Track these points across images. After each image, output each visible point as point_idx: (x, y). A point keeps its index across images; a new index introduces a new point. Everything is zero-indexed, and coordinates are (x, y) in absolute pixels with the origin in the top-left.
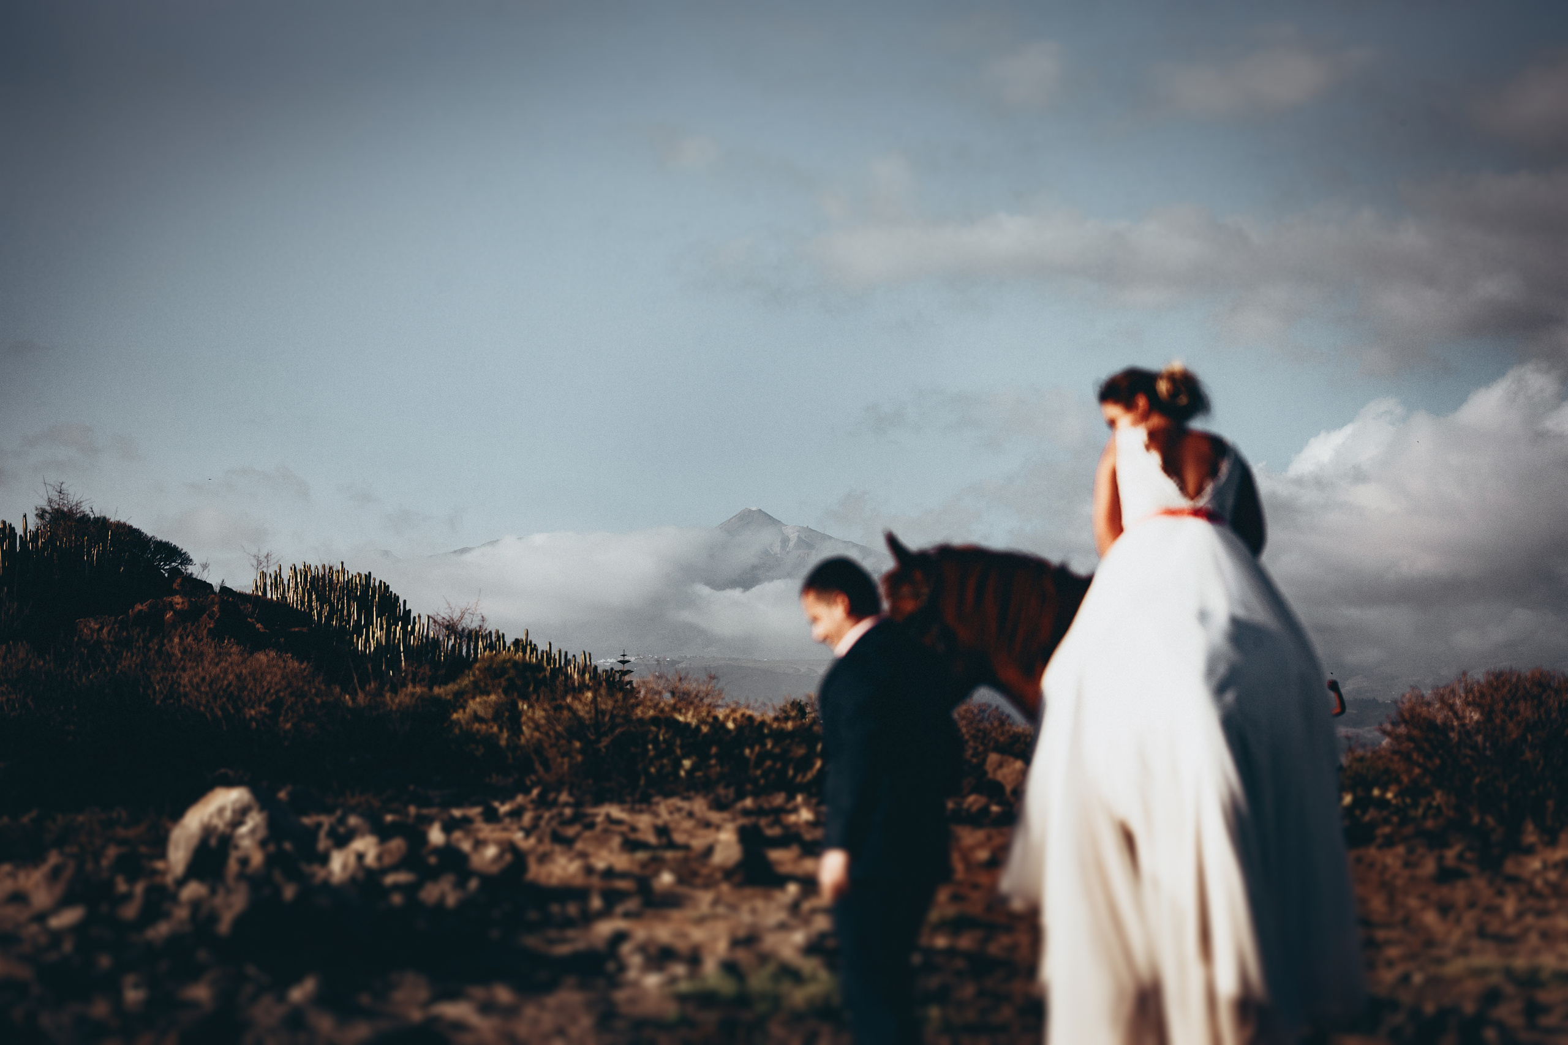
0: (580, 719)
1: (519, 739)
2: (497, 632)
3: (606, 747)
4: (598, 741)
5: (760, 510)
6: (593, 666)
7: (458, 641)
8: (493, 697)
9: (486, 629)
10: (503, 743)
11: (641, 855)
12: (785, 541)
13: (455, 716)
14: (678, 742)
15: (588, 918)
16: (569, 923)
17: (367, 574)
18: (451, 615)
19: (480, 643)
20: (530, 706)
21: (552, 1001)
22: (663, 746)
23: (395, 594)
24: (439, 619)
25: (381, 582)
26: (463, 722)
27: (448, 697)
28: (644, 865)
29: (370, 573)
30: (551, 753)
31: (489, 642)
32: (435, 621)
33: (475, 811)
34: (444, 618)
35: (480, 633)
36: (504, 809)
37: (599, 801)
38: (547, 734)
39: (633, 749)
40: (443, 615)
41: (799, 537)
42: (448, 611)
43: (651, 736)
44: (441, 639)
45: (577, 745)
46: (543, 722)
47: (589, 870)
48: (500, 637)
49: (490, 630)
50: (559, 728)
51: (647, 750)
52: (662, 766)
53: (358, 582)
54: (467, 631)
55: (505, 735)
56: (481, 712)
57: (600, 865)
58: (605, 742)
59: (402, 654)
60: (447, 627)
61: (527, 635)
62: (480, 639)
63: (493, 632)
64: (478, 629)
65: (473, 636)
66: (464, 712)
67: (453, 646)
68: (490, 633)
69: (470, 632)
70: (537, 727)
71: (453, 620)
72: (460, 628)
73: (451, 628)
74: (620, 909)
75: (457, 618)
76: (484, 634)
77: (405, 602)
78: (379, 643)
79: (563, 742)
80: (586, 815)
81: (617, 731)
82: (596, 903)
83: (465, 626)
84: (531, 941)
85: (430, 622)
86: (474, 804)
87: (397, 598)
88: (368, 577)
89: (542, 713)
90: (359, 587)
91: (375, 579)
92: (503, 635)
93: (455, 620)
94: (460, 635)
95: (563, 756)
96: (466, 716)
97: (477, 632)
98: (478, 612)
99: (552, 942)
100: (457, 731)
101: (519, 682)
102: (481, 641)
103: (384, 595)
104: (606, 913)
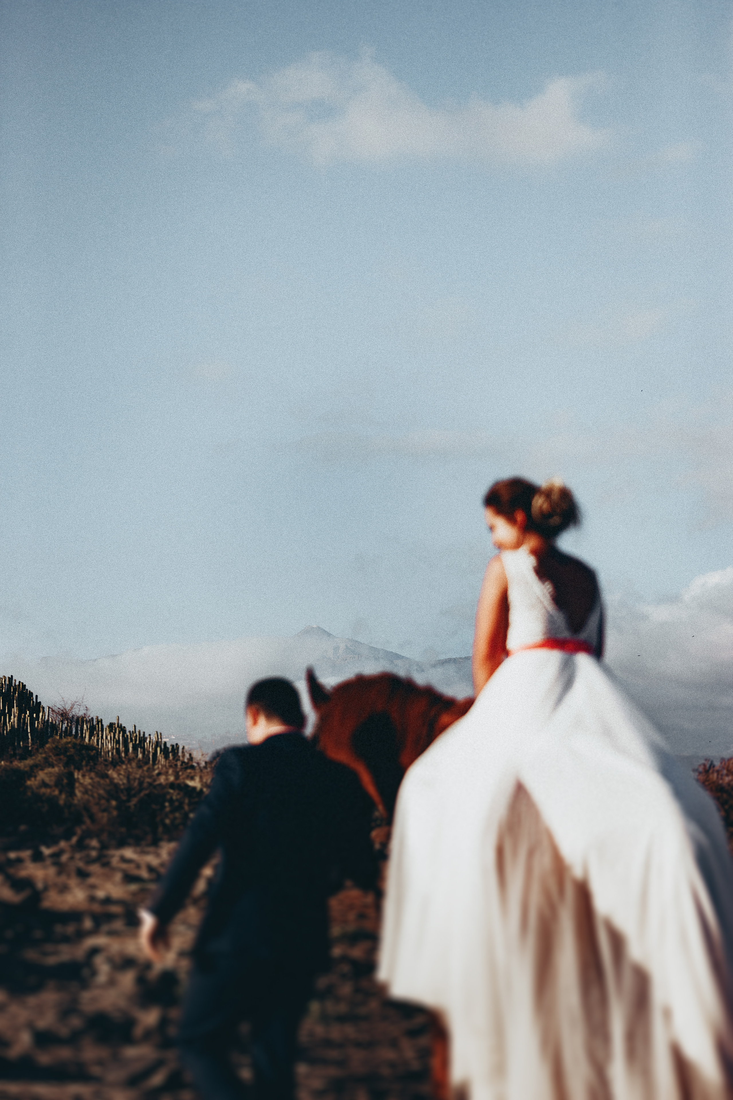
0: (116, 786)
1: (73, 799)
2: (97, 717)
3: (135, 805)
4: (129, 800)
5: (319, 628)
6: (163, 742)
7: (69, 725)
8: (56, 769)
9: (89, 716)
10: (61, 802)
11: (133, 887)
12: (336, 649)
13: (29, 783)
14: (187, 801)
15: (81, 935)
16: (66, 939)
17: (10, 677)
18: (64, 706)
19: (85, 726)
20: (84, 776)
21: (32, 1000)
22: (177, 804)
23: (30, 691)
24: (55, 709)
25: (20, 682)
26: (34, 787)
27: (26, 769)
28: (134, 894)
29: (12, 676)
30: (95, 809)
31: (91, 725)
32: (53, 711)
33: (26, 854)
34: (59, 708)
35: (85, 719)
36: (46, 851)
37: (122, 844)
38: (92, 796)
39: (154, 806)
40: (60, 707)
41: (346, 646)
42: (62, 703)
43: (168, 797)
44: (58, 723)
45: (114, 803)
46: (90, 787)
47: (92, 899)
48: (100, 721)
49: (92, 716)
50: (101, 792)
51: (165, 807)
52: (175, 818)
53: (3, 683)
54: (75, 717)
55: (63, 796)
56: (47, 780)
57: (101, 894)
58: (134, 801)
59: (29, 734)
60: (62, 715)
61: (118, 720)
62: (85, 723)
63: (95, 718)
64: (83, 716)
65: (80, 721)
66: (35, 780)
67: (66, 728)
68: (92, 718)
69: (78, 718)
70: (86, 792)
71: (66, 710)
72: (71, 716)
73: (64, 715)
74: (105, 928)
75: (69, 709)
76: (88, 719)
77: (37, 696)
78: (12, 726)
79: (103, 802)
80: (105, 856)
81: (142, 794)
82: (88, 924)
83: (74, 714)
84: (31, 955)
85: (50, 711)
86: (27, 848)
87: (31, 694)
88: (11, 679)
89: (89, 781)
90: (4, 686)
91: (15, 681)
92: (101, 720)
93: (67, 710)
94: (70, 720)
95: (104, 811)
96: (37, 783)
97: (83, 718)
98: (84, 703)
99: (45, 954)
100: (29, 794)
101: (77, 758)
102: (86, 724)
103: (22, 692)
104: (95, 931)
